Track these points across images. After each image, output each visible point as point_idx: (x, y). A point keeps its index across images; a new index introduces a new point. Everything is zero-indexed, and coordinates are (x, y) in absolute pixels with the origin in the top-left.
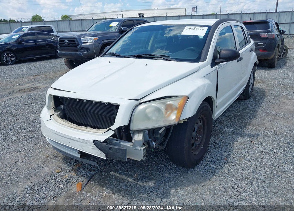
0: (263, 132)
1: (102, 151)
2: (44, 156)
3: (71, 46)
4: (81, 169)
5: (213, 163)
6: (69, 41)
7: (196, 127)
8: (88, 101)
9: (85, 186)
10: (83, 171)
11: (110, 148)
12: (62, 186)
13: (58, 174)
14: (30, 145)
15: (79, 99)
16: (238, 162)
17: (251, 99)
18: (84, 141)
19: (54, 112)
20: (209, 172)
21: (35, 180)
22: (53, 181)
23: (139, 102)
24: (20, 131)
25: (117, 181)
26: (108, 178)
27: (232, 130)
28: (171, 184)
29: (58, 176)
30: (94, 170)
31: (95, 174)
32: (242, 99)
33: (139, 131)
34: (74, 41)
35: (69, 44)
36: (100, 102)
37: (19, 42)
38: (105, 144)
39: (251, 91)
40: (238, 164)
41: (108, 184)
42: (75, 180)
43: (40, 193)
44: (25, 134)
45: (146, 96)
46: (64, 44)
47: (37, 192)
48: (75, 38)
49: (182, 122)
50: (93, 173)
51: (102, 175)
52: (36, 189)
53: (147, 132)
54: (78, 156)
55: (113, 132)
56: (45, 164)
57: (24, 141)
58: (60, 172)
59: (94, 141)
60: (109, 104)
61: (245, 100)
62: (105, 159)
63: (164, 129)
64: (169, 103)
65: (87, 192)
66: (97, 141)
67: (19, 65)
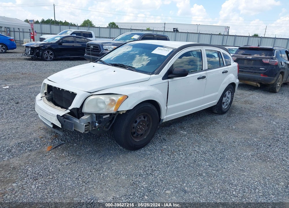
0: (210, 139)
1: (60, 122)
2: (37, 127)
3: (94, 51)
4: (56, 139)
5: (150, 150)
6: (94, 47)
7: (138, 121)
8: (62, 89)
9: (53, 149)
10: (57, 140)
11: (65, 121)
12: (38, 146)
13: (40, 139)
14: (32, 119)
15: (58, 88)
16: (170, 154)
17: (225, 115)
18: (53, 115)
19: (44, 95)
20: (142, 155)
21: (24, 140)
22: (35, 142)
23: (91, 94)
24: (30, 109)
25: (76, 150)
26: (71, 147)
27: (186, 133)
28: (111, 157)
29: (39, 140)
30: (65, 141)
31: (64, 143)
32: (216, 114)
33: (88, 114)
34: (97, 47)
35: (94, 49)
36: (68, 91)
37: (59, 43)
38: (62, 118)
39: (227, 108)
40: (168, 155)
41: (69, 150)
42: (48, 144)
43: (23, 147)
44: (32, 112)
45: (98, 91)
46: (89, 48)
47: (21, 146)
48: (98, 45)
49: (122, 114)
50: (63, 142)
51: (69, 145)
52: (22, 145)
53: (95, 116)
54: (52, 126)
55: (70, 111)
56: (35, 132)
57: (29, 116)
58: (42, 138)
59: (58, 115)
60: (73, 93)
61: (219, 114)
62: (61, 127)
63: (108, 116)
64: (112, 98)
65: (53, 152)
66: (59, 115)
67: (55, 62)
